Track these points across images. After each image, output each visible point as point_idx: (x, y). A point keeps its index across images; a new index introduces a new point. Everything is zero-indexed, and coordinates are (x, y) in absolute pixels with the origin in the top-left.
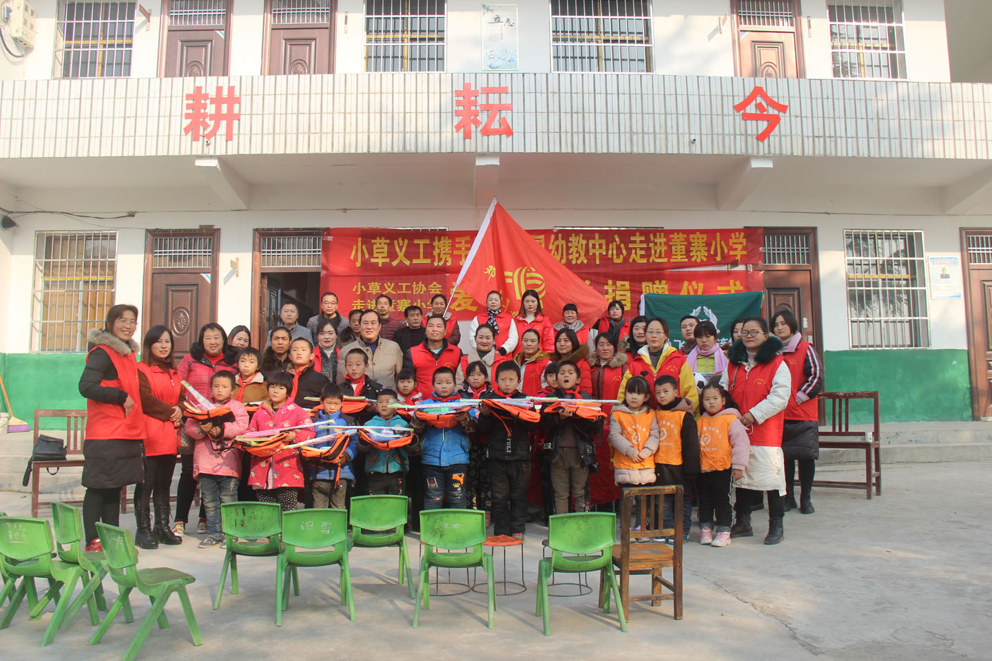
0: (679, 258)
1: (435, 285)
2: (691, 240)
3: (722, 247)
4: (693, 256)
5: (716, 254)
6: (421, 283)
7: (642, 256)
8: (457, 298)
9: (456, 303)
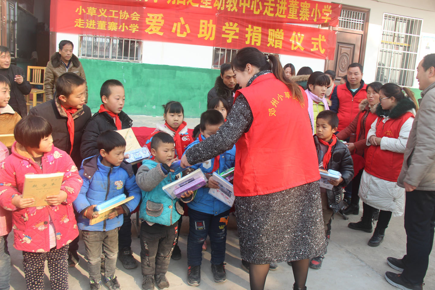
0: (292, 16)
1: (135, 14)
2: (301, 6)
3: (318, 13)
4: (301, 16)
5: (314, 17)
6: (125, 11)
7: (271, 12)
8: (150, 25)
9: (149, 29)
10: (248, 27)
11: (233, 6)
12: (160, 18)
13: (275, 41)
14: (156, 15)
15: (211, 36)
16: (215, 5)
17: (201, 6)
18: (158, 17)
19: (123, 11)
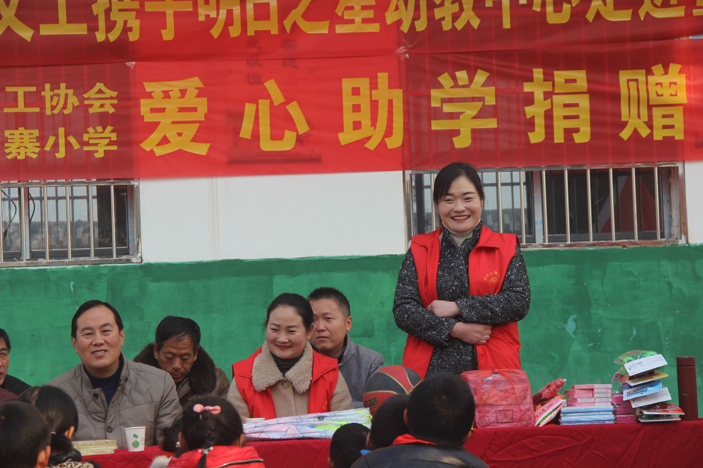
1: (100, 92)
6: (63, 85)
7: (619, 5)
8: (158, 123)
9: (156, 136)
10: (530, 79)
11: (462, 9)
12: (192, 92)
13: (650, 116)
14: (175, 86)
15: (389, 132)
16: (391, 18)
17: (340, 29)
18: (183, 92)
19: (55, 87)
